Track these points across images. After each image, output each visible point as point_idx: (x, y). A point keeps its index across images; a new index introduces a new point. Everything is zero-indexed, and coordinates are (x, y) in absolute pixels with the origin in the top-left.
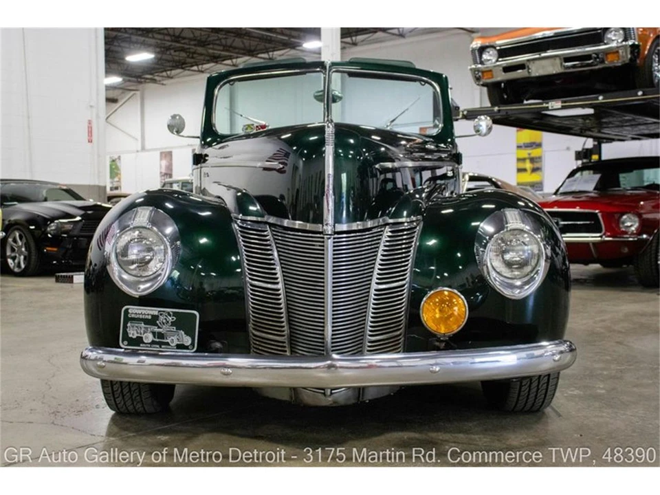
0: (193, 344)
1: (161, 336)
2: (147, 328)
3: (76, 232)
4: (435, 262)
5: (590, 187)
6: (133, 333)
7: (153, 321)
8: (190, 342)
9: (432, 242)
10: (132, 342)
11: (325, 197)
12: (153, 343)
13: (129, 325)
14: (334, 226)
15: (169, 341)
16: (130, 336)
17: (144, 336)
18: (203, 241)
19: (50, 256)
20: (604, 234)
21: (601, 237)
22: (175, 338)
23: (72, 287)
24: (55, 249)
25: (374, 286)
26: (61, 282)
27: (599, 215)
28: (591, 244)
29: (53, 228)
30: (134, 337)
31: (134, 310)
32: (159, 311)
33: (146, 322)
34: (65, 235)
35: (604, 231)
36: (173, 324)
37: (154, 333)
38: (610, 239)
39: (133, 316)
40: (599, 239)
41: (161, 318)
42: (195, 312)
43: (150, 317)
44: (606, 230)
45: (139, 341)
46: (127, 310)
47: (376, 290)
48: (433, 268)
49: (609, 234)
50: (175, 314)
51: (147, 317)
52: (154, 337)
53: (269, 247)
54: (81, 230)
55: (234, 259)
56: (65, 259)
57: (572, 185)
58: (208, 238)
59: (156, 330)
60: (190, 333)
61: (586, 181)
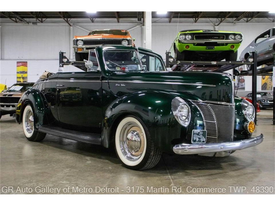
2: (197, 136)
8: (205, 140)
12: (198, 141)
13: (194, 136)
15: (201, 140)
16: (194, 139)
36: (202, 135)
41: (200, 133)
46: (194, 131)
50: (203, 131)
51: (197, 133)
60: (205, 137)
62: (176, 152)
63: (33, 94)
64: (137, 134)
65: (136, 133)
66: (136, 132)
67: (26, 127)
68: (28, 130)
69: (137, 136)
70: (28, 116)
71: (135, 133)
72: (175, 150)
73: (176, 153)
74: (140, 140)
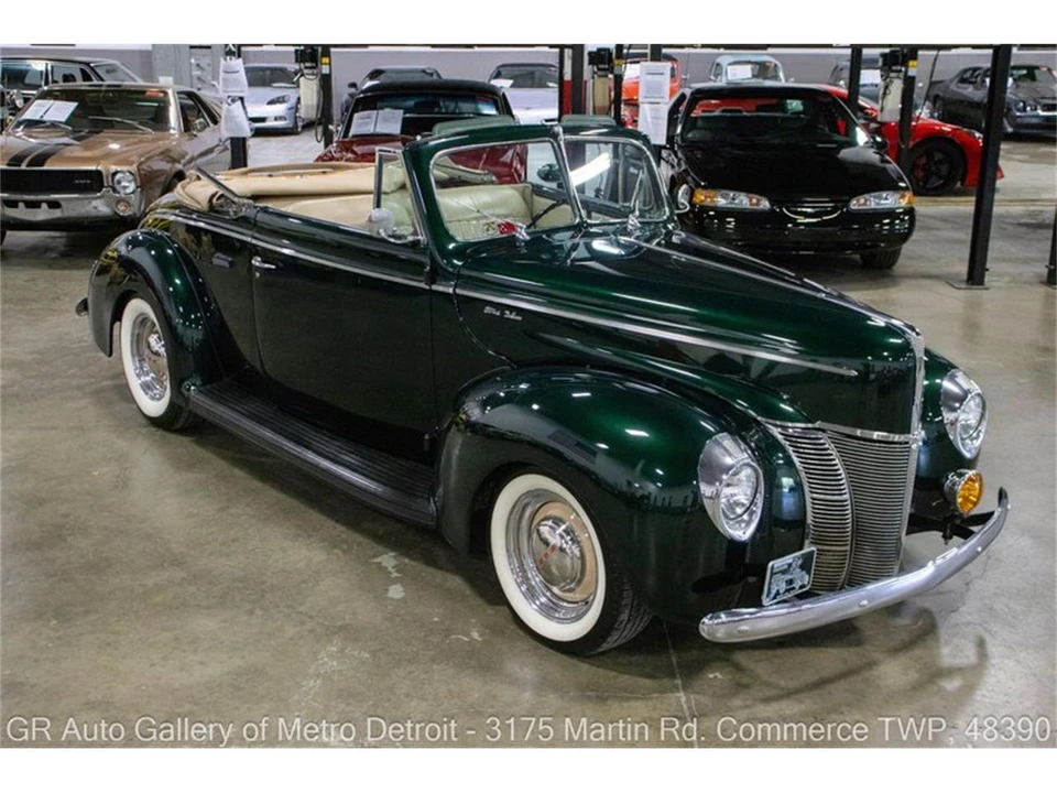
0: (809, 581)
1: (791, 581)
2: (783, 579)
6: (774, 588)
7: (788, 569)
11: (914, 406)
12: (785, 591)
13: (772, 580)
15: (795, 584)
16: (772, 592)
17: (780, 588)
22: (799, 581)
31: (778, 565)
32: (793, 558)
33: (783, 572)
36: (800, 567)
39: (775, 570)
41: (794, 564)
43: (786, 567)
46: (773, 566)
50: (802, 556)
51: (783, 568)
52: (787, 584)
59: (789, 577)
60: (809, 571)
62: (709, 634)
63: (153, 253)
64: (567, 532)
65: (563, 527)
66: (564, 523)
67: (138, 376)
68: (146, 387)
69: (569, 538)
70: (138, 335)
71: (559, 526)
72: (706, 628)
73: (706, 637)
74: (581, 551)
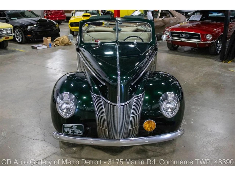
0: (82, 132)
1: (73, 131)
2: (70, 129)
3: (36, 30)
4: (148, 103)
5: (198, 19)
6: (66, 130)
7: (71, 127)
8: (81, 132)
9: (147, 97)
10: (66, 132)
11: (118, 97)
12: (71, 133)
13: (65, 129)
14: (120, 104)
15: (76, 132)
16: (65, 131)
17: (69, 131)
18: (84, 98)
19: (29, 38)
20: (201, 40)
21: (200, 41)
22: (77, 131)
23: (37, 51)
24: (30, 36)
25: (131, 116)
26: (33, 49)
27: (200, 35)
28: (197, 44)
29: (29, 29)
30: (66, 131)
31: (66, 125)
32: (73, 125)
33: (69, 128)
34: (33, 31)
35: (201, 39)
36: (77, 128)
37: (72, 130)
38: (203, 42)
39: (66, 126)
40: (199, 42)
41: (73, 127)
42: (82, 125)
43: (70, 127)
44: (202, 39)
45: (68, 132)
46: (64, 125)
47: (131, 117)
48: (147, 104)
49: (203, 40)
50: (77, 126)
51: (69, 127)
52: (72, 131)
53: (102, 105)
54: (38, 29)
55: (91, 103)
56: (33, 39)
57: (193, 18)
58: (85, 97)
59: (72, 129)
60: (81, 130)
61: (198, 17)
